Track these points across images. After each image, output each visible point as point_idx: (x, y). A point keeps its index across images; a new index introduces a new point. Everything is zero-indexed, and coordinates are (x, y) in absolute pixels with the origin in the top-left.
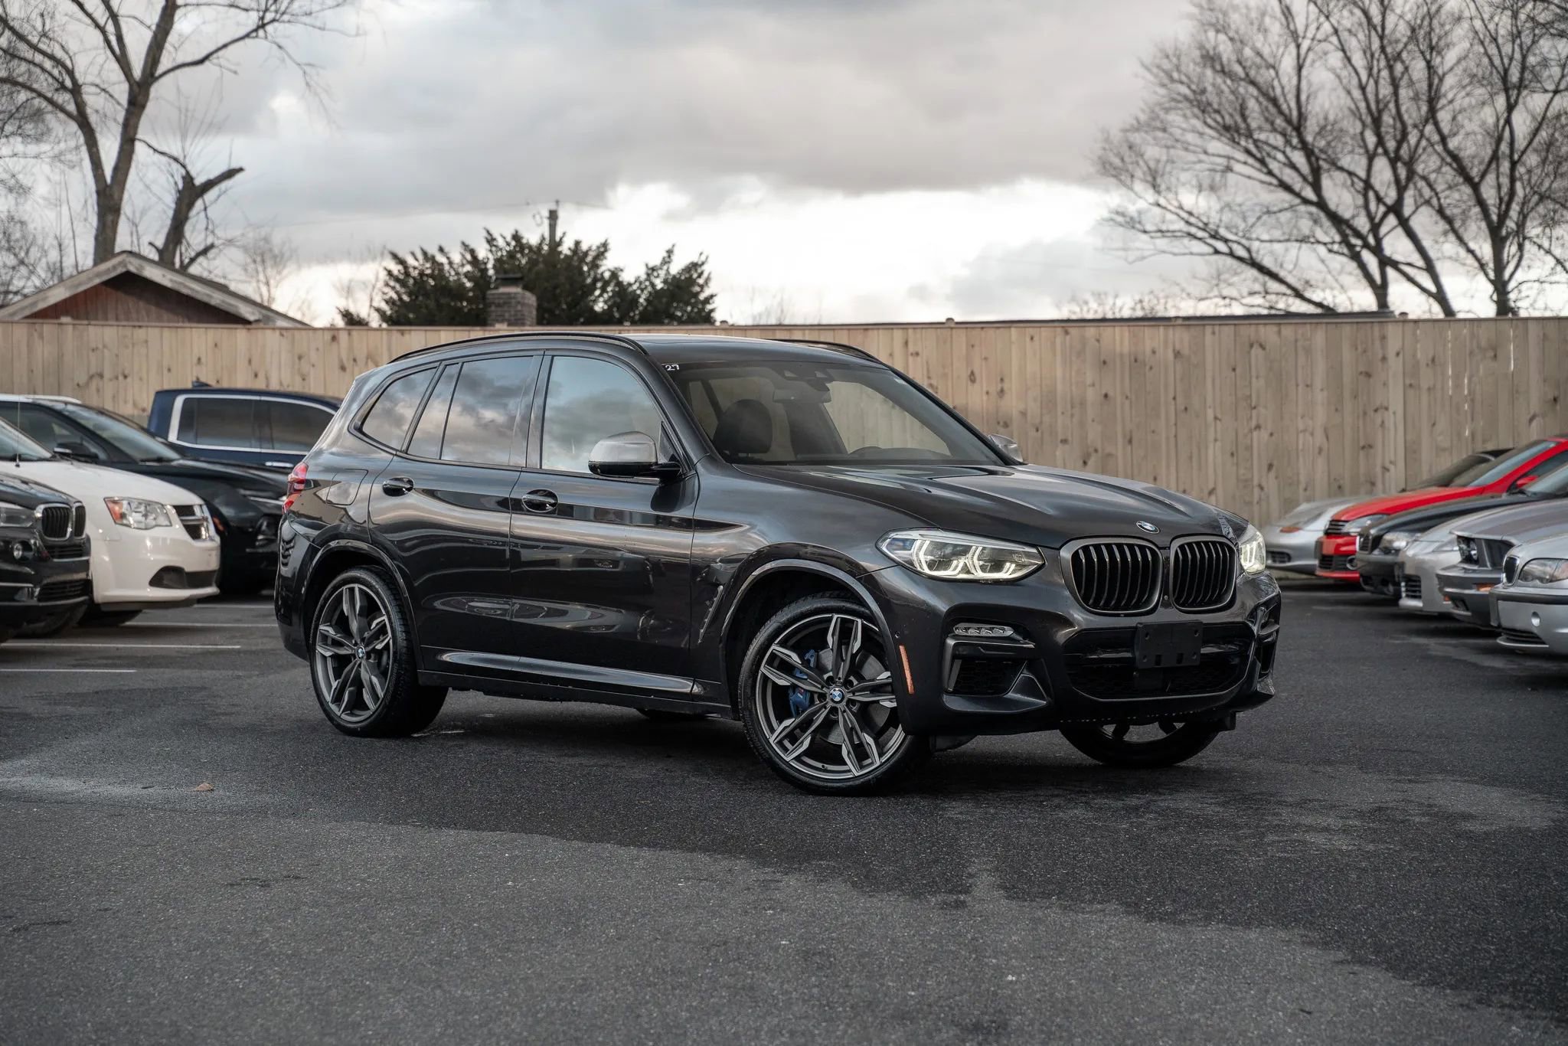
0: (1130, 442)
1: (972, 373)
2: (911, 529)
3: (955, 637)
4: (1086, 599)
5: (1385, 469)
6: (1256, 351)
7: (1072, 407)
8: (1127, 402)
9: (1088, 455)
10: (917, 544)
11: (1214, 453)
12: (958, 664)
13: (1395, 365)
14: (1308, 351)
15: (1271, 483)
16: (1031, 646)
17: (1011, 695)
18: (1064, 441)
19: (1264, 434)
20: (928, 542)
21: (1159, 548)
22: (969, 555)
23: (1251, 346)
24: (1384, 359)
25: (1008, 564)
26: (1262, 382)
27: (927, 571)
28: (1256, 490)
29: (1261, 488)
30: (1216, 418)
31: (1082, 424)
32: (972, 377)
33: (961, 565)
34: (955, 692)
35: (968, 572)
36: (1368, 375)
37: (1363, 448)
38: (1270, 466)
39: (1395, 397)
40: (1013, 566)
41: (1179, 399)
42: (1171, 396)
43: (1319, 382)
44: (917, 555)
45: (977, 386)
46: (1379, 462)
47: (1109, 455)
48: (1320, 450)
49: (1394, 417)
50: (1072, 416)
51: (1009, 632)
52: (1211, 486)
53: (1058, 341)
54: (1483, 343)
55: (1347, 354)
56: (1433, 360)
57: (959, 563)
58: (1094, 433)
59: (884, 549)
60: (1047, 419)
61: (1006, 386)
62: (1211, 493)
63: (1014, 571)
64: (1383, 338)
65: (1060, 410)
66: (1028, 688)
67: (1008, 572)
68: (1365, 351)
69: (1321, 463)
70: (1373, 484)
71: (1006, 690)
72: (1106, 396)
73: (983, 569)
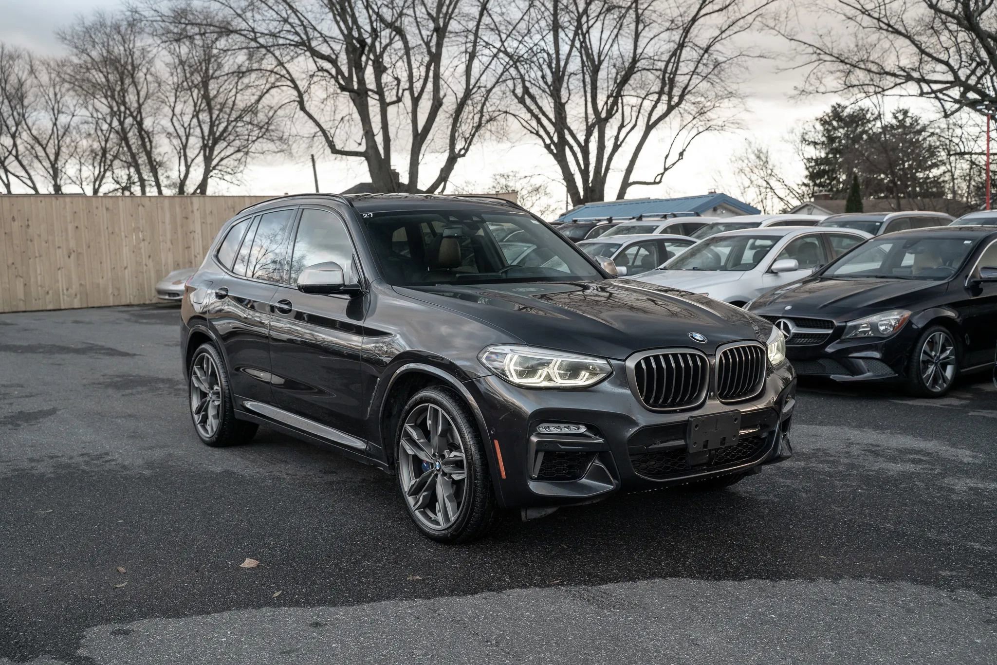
0: (89, 247)
1: (13, 217)
2: (504, 344)
3: (539, 435)
4: (647, 400)
5: (196, 257)
6: (141, 208)
7: (62, 232)
8: (86, 230)
9: (71, 253)
10: (509, 356)
11: (126, 251)
12: (541, 456)
13: (197, 214)
14: (162, 208)
15: (151, 264)
16: (601, 441)
17: (584, 480)
18: (59, 247)
19: (146, 243)
20: (516, 357)
21: (707, 355)
22: (551, 366)
23: (139, 206)
24: (192, 212)
25: (583, 373)
26: (144, 221)
27: (516, 380)
28: (145, 267)
29: (146, 265)
30: (126, 237)
31: (67, 240)
32: (13, 219)
33: (545, 374)
34: (540, 479)
35: (551, 380)
36: (187, 218)
37: (187, 248)
38: (149, 257)
39: (198, 227)
40: (588, 374)
41: (109, 229)
42: (105, 228)
43: (167, 221)
44: (509, 365)
45: (16, 223)
46: (193, 254)
47: (80, 253)
48: (169, 249)
49: (198, 235)
50: (62, 236)
51: (583, 429)
52: (125, 265)
53: (54, 203)
54: (230, 206)
55: (178, 210)
56: (211, 212)
57: (543, 372)
58: (72, 244)
59: (484, 360)
60: (50, 238)
61: (30, 223)
62: (125, 268)
63: (587, 379)
64: (192, 203)
65: (56, 234)
66: (598, 475)
67: (583, 380)
68: (185, 208)
69: (170, 255)
70: (191, 263)
71: (580, 477)
72: (77, 227)
73: (562, 377)
